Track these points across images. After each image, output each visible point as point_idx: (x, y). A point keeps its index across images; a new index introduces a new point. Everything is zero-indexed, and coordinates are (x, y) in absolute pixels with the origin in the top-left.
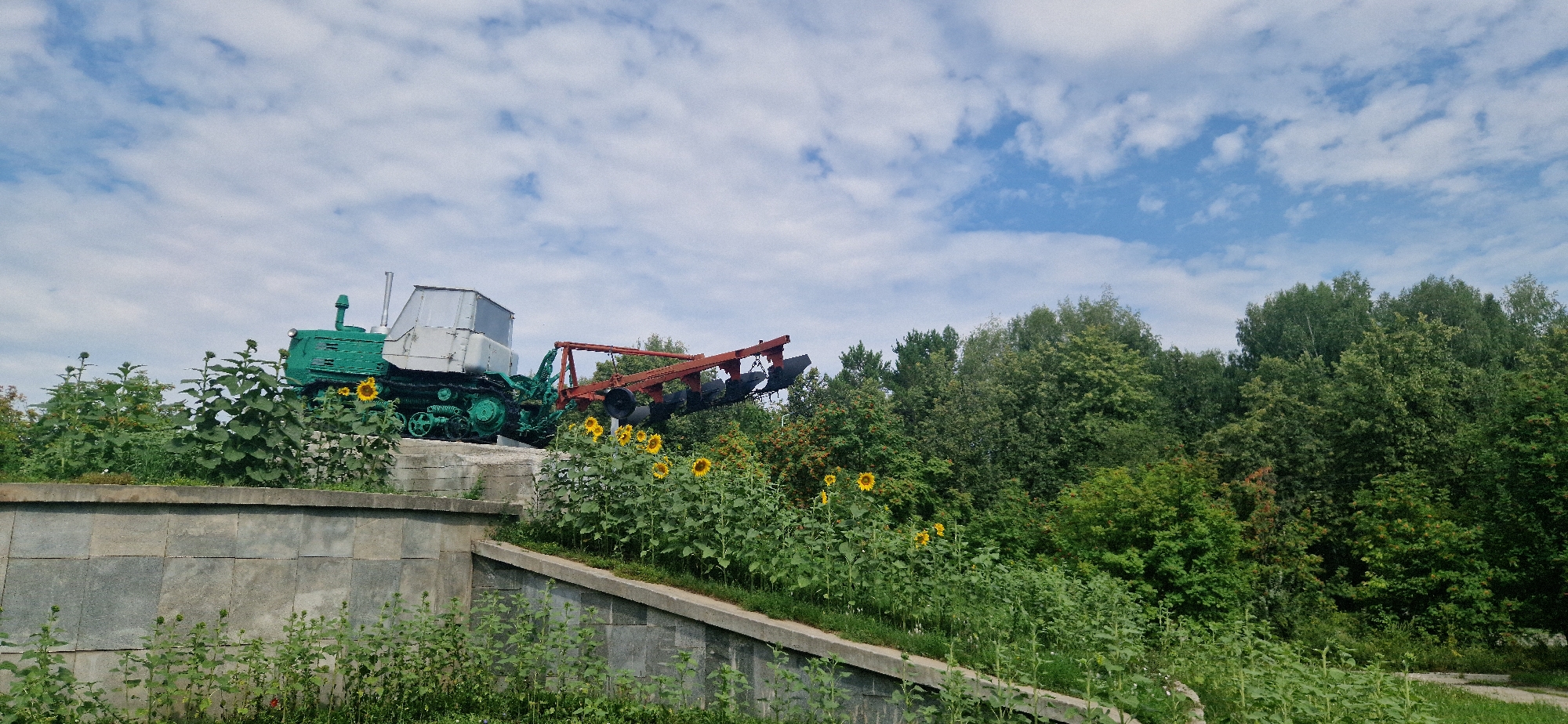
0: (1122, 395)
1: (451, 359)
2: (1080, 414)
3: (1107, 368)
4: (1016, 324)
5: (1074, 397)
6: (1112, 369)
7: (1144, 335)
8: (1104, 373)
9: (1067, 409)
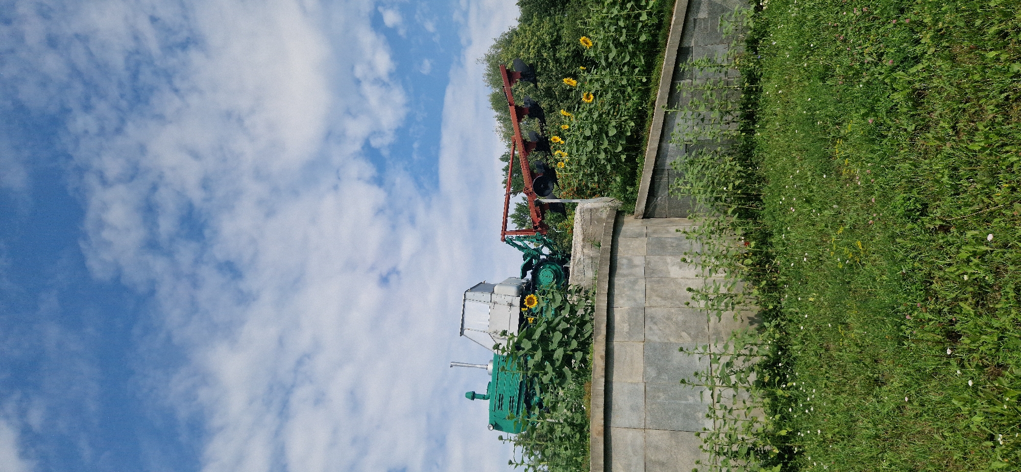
0: (546, 35)
1: (511, 305)
2: (557, 61)
3: (529, 45)
4: (500, 119)
5: (547, 65)
6: (529, 42)
7: (509, 36)
8: (532, 47)
9: (554, 69)
